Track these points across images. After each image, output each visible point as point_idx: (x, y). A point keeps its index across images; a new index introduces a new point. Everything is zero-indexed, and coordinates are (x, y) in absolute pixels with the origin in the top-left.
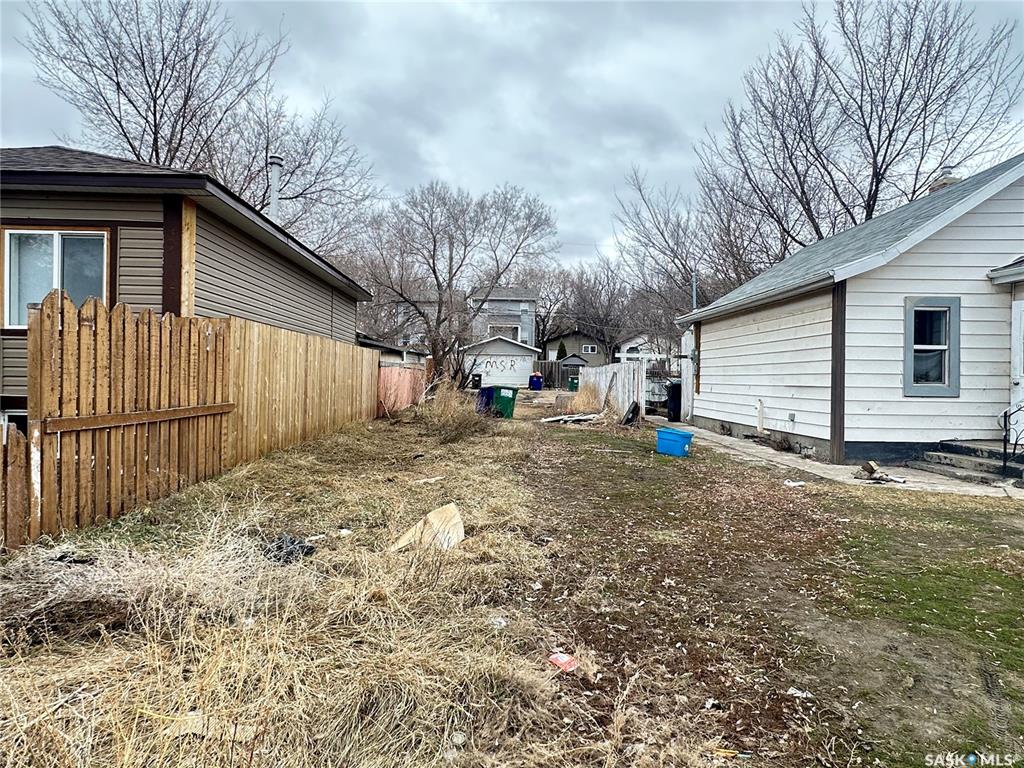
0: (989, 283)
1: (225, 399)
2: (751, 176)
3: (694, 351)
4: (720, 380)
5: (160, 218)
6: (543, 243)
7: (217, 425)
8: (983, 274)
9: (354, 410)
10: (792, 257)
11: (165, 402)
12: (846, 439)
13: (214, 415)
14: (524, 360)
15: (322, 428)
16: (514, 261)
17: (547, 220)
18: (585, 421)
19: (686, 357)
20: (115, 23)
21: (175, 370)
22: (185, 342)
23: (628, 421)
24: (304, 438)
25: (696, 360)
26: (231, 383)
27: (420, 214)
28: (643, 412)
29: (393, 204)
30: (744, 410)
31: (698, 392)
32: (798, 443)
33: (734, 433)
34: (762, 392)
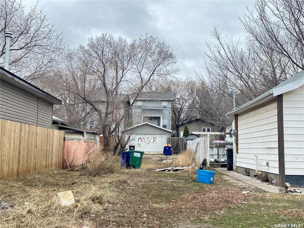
4: (245, 146)
6: (168, 68)
9: (47, 163)
12: (286, 174)
14: (162, 137)
15: (28, 171)
16: (151, 78)
17: (171, 54)
24: (18, 174)
27: (96, 53)
28: (208, 164)
29: (81, 46)
30: (252, 162)
31: (238, 153)
32: (270, 177)
33: (250, 174)
34: (256, 151)
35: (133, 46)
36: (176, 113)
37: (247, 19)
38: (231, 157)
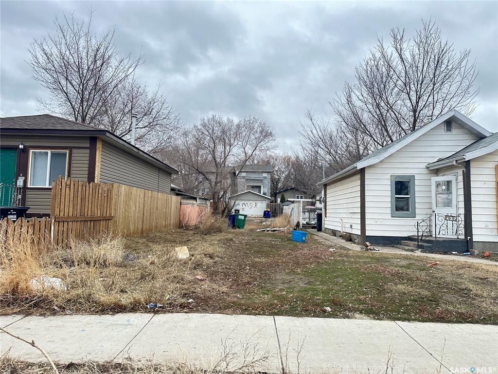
0: (427, 169)
1: (110, 214)
3: (325, 198)
4: (332, 211)
5: (88, 145)
6: (268, 144)
7: (107, 224)
8: (424, 165)
9: (167, 223)
11: (89, 214)
12: (366, 235)
13: (106, 220)
14: (262, 203)
15: (150, 230)
17: (271, 133)
18: (277, 231)
20: (68, 53)
21: (93, 202)
22: (97, 193)
25: (325, 202)
26: (113, 208)
29: (194, 125)
30: (335, 224)
31: (326, 217)
32: (353, 237)
33: (336, 235)
34: (341, 216)
35: (238, 126)
36: (274, 182)
37: (336, 103)
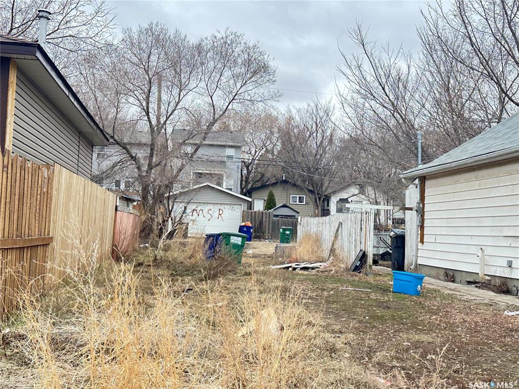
1: (49, 233)
2: (474, 40)
3: (418, 203)
4: (444, 231)
10: (511, 117)
11: (27, 232)
13: (44, 245)
14: (233, 209)
17: (265, 67)
18: (313, 268)
19: (411, 209)
21: (32, 205)
23: (357, 269)
25: (421, 212)
28: (370, 260)
30: (467, 259)
31: (422, 241)
32: (514, 286)
33: (456, 279)
35: (199, 49)
37: (433, 13)
38: (400, 248)
